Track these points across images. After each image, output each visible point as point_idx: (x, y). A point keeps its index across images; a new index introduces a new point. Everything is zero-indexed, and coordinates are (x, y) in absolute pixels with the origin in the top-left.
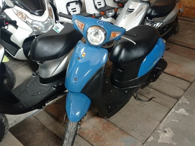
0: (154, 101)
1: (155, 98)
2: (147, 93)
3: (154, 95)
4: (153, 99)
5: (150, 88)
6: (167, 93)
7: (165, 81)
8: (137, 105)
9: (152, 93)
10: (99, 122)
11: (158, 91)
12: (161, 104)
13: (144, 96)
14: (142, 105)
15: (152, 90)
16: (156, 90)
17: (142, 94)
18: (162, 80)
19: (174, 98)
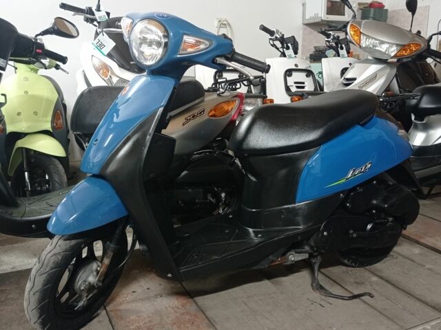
0: (364, 302)
1: (371, 296)
2: (356, 283)
3: (374, 289)
4: (366, 298)
5: (370, 275)
7: (429, 269)
8: (308, 299)
9: (371, 286)
10: (178, 308)
12: (381, 313)
14: (323, 303)
15: (375, 279)
16: (388, 281)
18: (424, 266)
19: (433, 307)
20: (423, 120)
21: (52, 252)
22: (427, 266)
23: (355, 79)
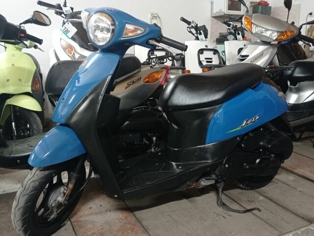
1: (259, 210)
2: (249, 201)
3: (261, 205)
4: (255, 212)
5: (258, 195)
6: (292, 208)
7: (300, 191)
8: (214, 213)
9: (259, 203)
10: (122, 220)
11: (275, 202)
12: (266, 222)
13: (238, 203)
14: (225, 215)
15: (261, 198)
17: (236, 200)
18: (296, 189)
19: (303, 218)
20: (296, 85)
21: (32, 180)
22: (299, 189)
23: (248, 56)
